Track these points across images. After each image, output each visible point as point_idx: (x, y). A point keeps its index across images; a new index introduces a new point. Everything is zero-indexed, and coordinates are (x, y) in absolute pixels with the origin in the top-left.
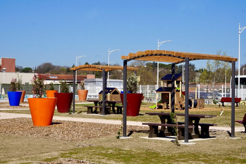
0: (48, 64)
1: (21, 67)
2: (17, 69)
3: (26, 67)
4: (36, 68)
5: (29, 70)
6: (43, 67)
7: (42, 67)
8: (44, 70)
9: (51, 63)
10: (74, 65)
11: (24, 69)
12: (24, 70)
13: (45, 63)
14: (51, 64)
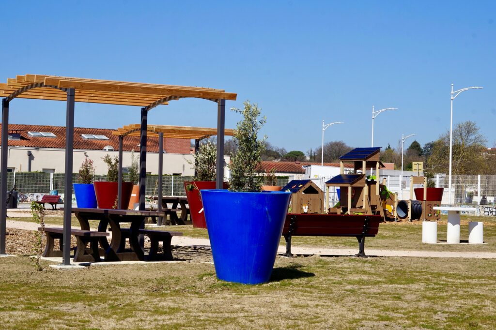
0: (337, 144)
1: (282, 150)
2: (275, 154)
3: (292, 150)
4: (312, 153)
5: (298, 156)
6: (328, 150)
7: (326, 150)
8: (330, 156)
9: (344, 142)
10: (389, 147)
11: (289, 153)
12: (289, 155)
13: (332, 142)
14: (343, 144)
